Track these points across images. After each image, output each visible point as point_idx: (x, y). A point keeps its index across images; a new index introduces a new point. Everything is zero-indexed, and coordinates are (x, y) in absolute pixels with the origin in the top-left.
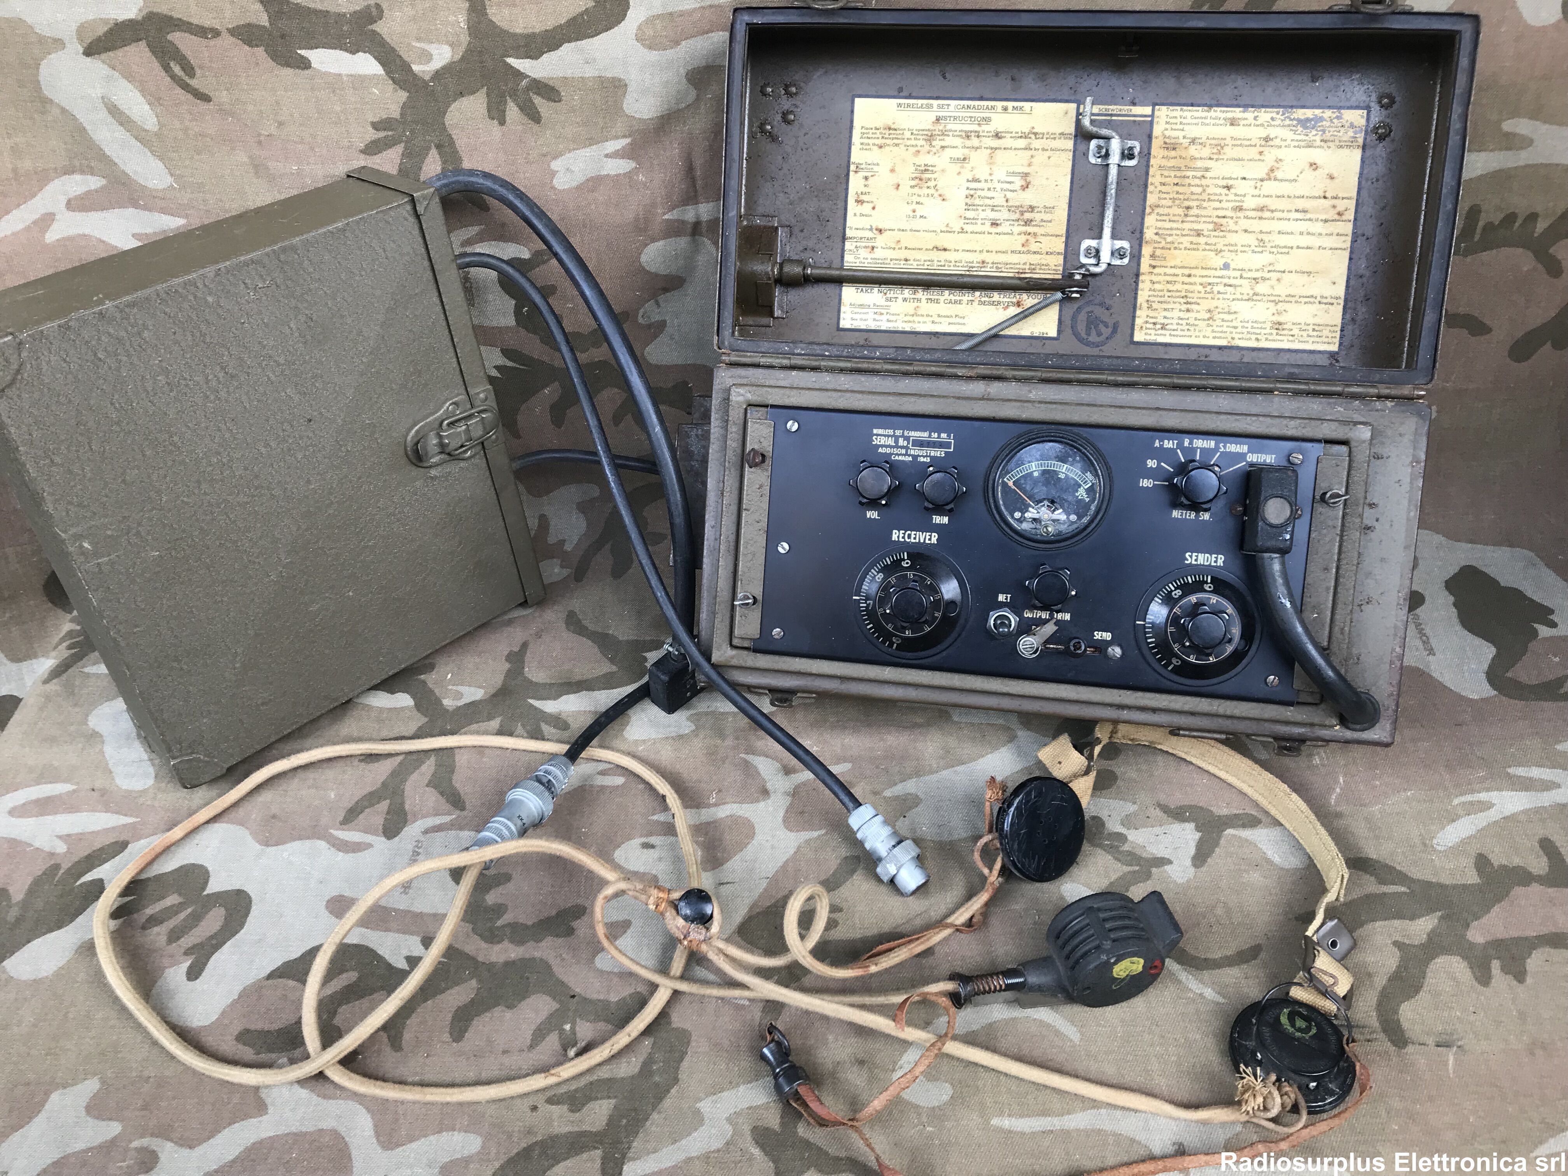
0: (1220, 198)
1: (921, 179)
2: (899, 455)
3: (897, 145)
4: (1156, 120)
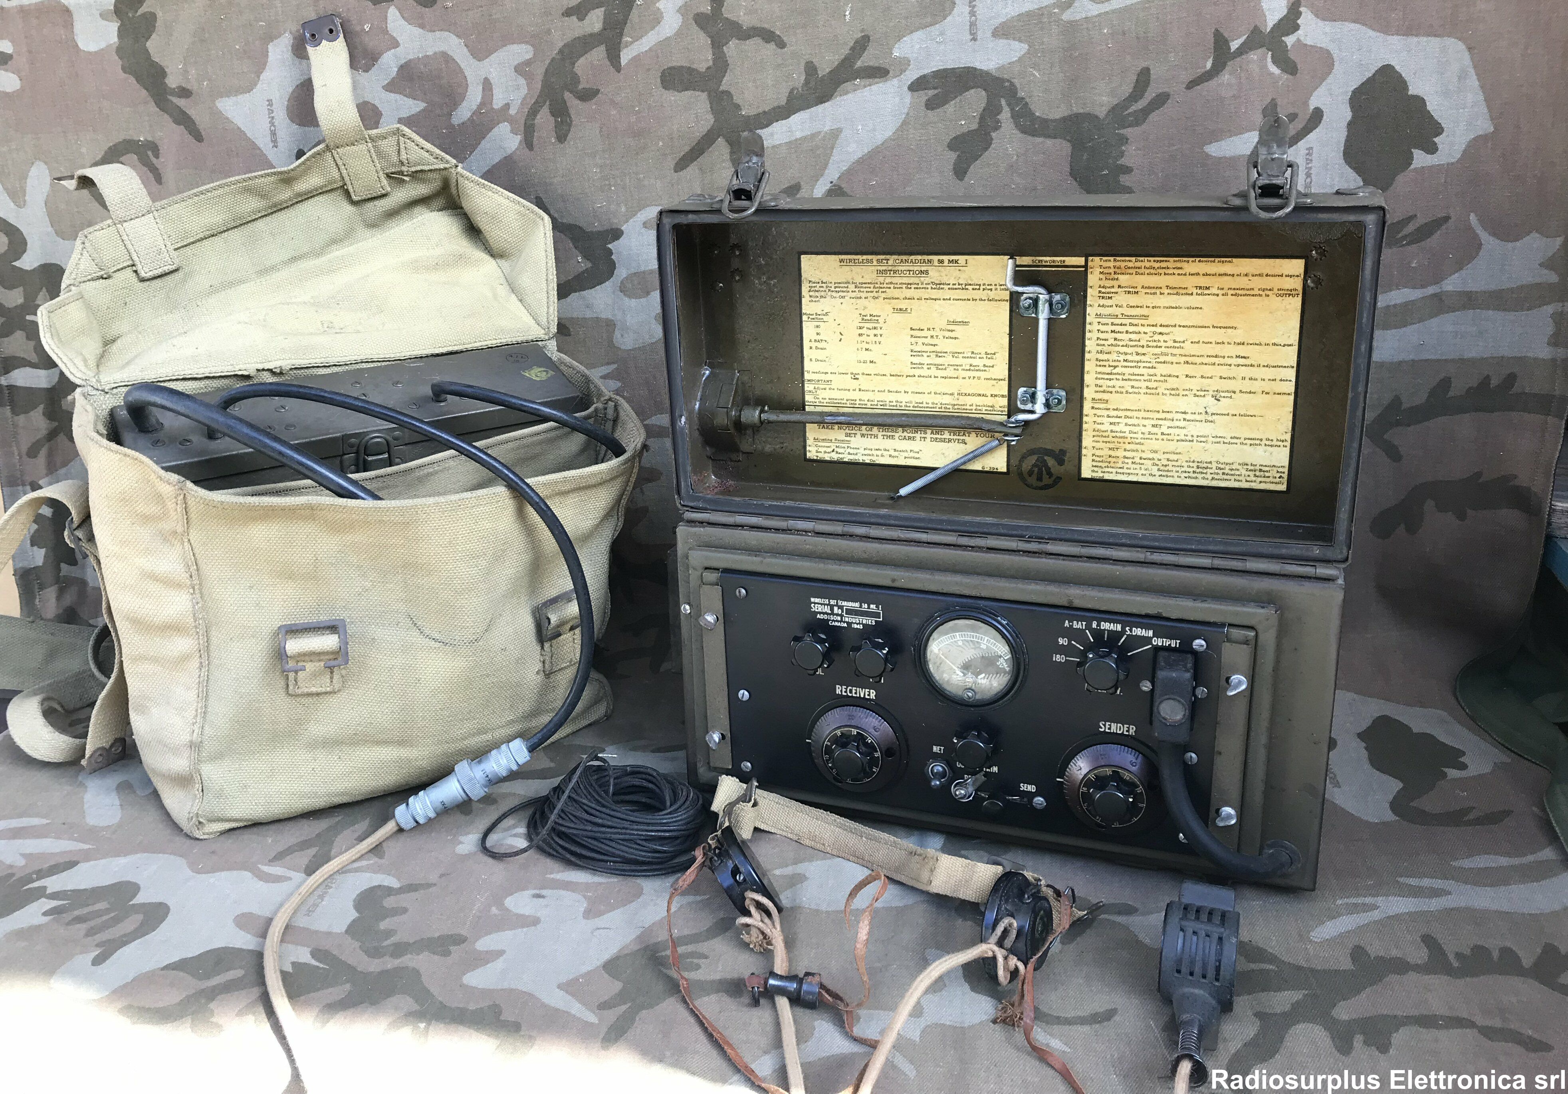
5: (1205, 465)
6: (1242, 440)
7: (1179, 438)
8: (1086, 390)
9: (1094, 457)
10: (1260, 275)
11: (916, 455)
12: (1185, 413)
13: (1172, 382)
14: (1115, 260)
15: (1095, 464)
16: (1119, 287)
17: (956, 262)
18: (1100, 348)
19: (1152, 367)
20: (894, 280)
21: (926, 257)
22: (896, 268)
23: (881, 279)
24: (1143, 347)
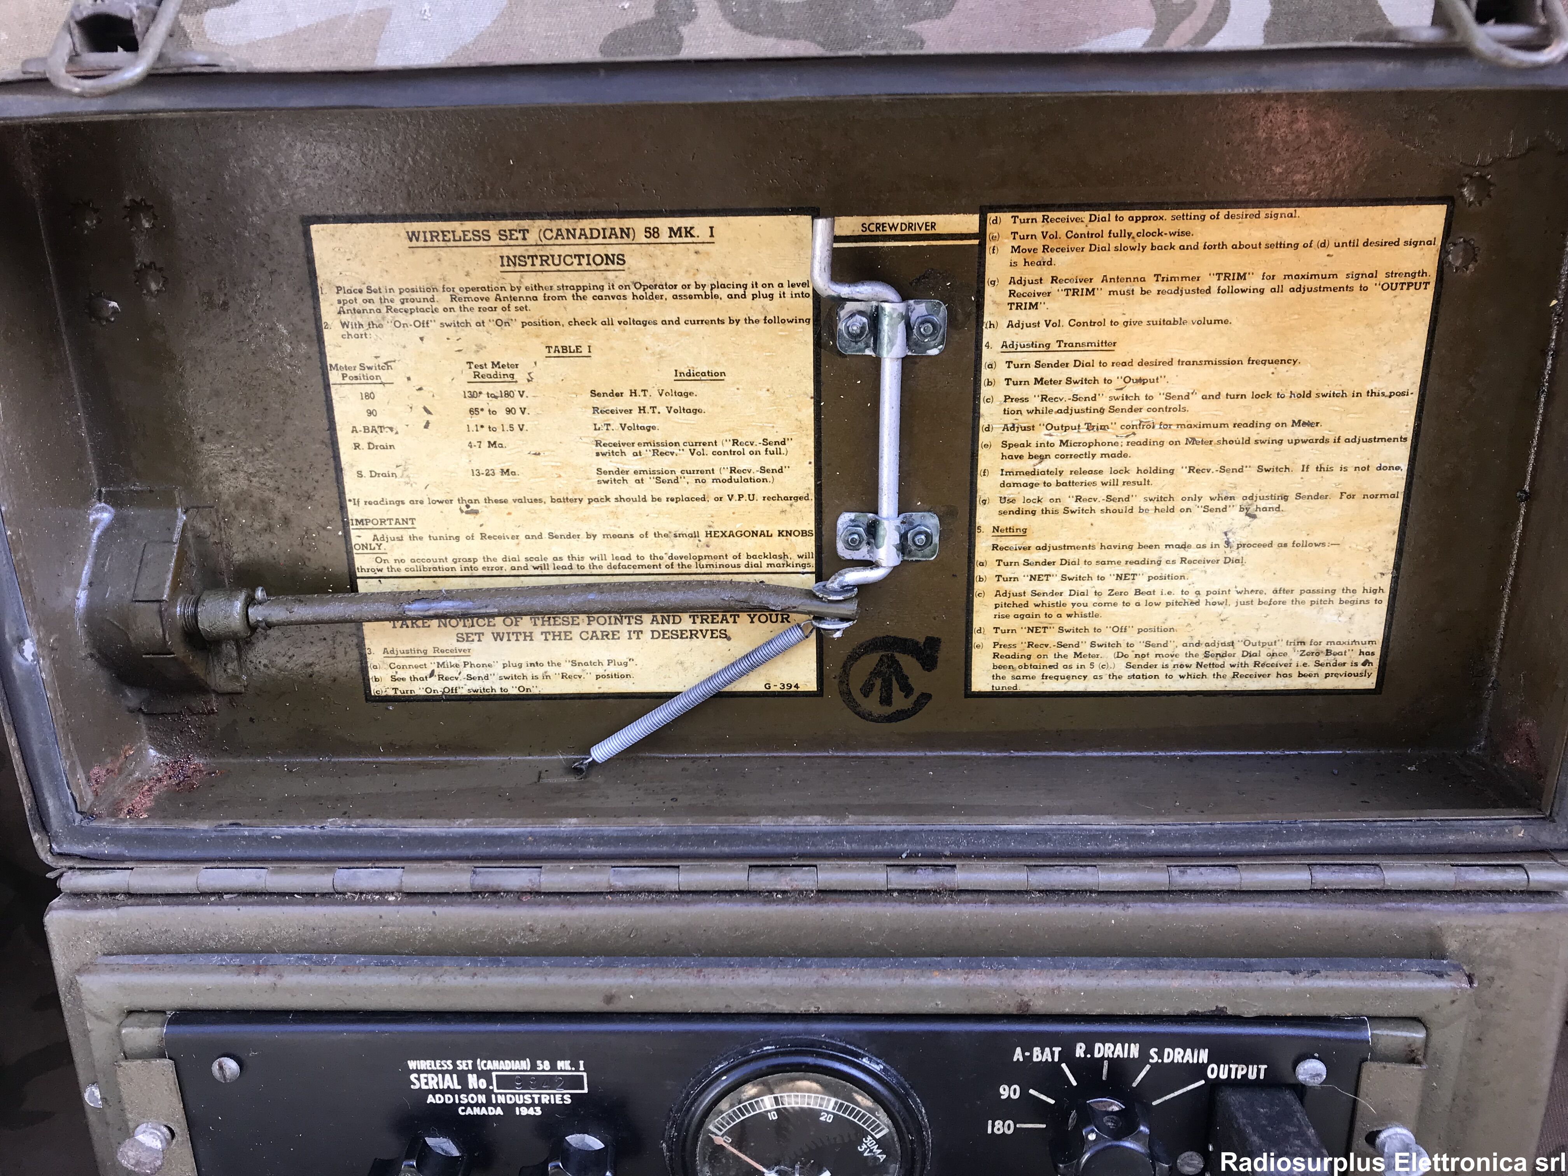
5: (1221, 650)
6: (1296, 595)
7: (1169, 598)
8: (981, 510)
9: (997, 649)
10: (1352, 244)
11: (622, 670)
12: (1184, 547)
13: (1161, 485)
14: (1045, 219)
15: (998, 662)
16: (1054, 280)
17: (689, 232)
18: (1010, 419)
19: (1121, 455)
20: (545, 280)
21: (617, 223)
22: (547, 251)
23: (513, 279)
24: (1102, 411)
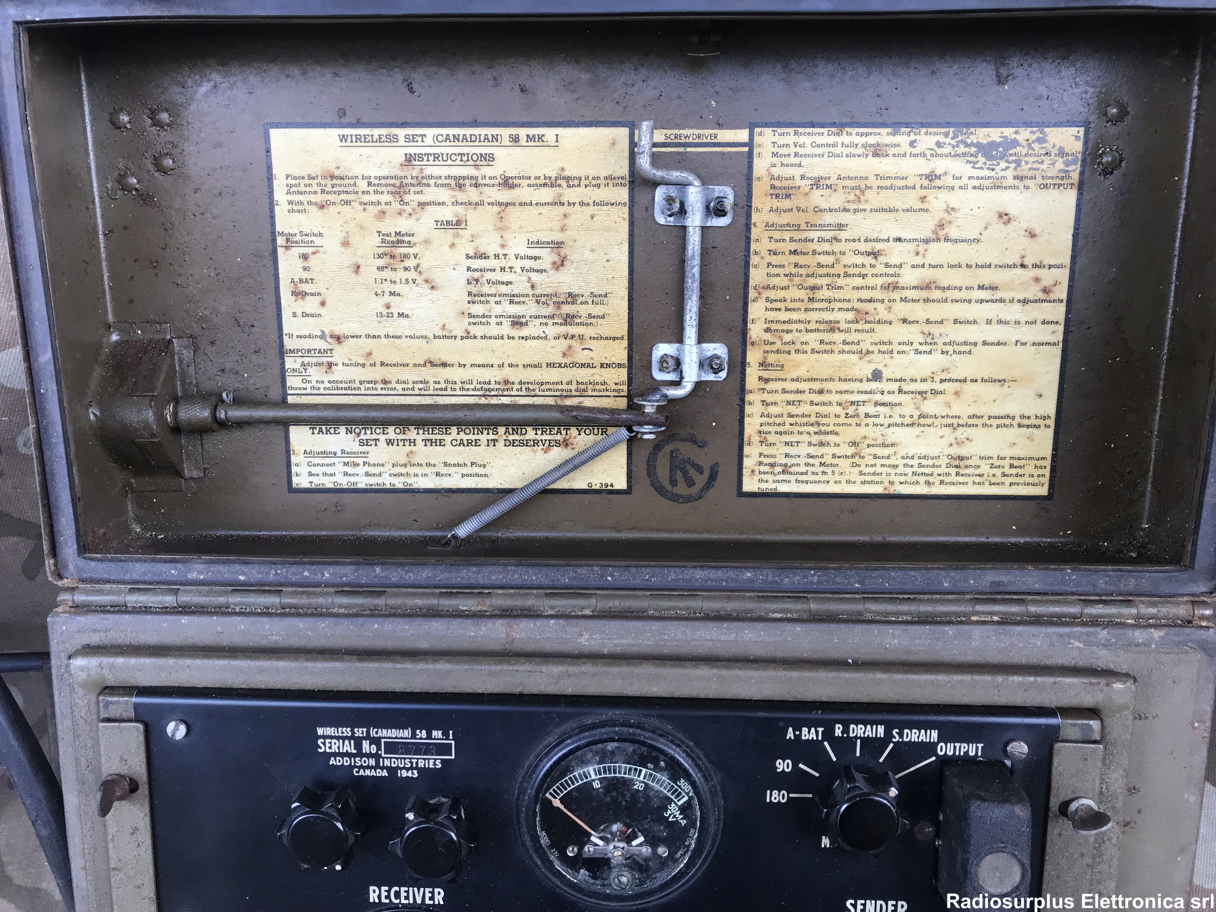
0: (863, 271)
1: (393, 257)
2: (364, 768)
3: (347, 203)
4: (756, 151)
